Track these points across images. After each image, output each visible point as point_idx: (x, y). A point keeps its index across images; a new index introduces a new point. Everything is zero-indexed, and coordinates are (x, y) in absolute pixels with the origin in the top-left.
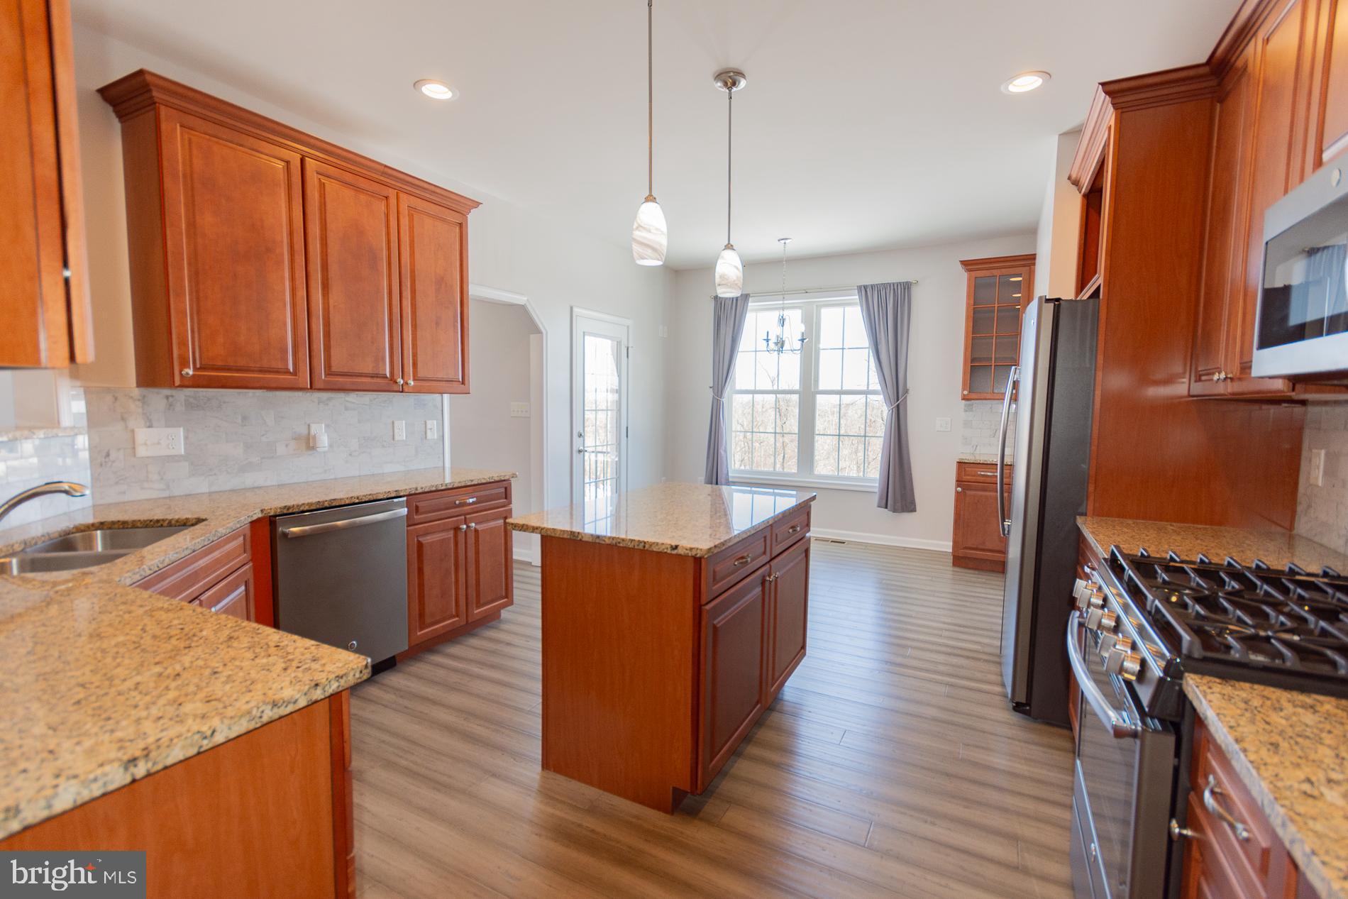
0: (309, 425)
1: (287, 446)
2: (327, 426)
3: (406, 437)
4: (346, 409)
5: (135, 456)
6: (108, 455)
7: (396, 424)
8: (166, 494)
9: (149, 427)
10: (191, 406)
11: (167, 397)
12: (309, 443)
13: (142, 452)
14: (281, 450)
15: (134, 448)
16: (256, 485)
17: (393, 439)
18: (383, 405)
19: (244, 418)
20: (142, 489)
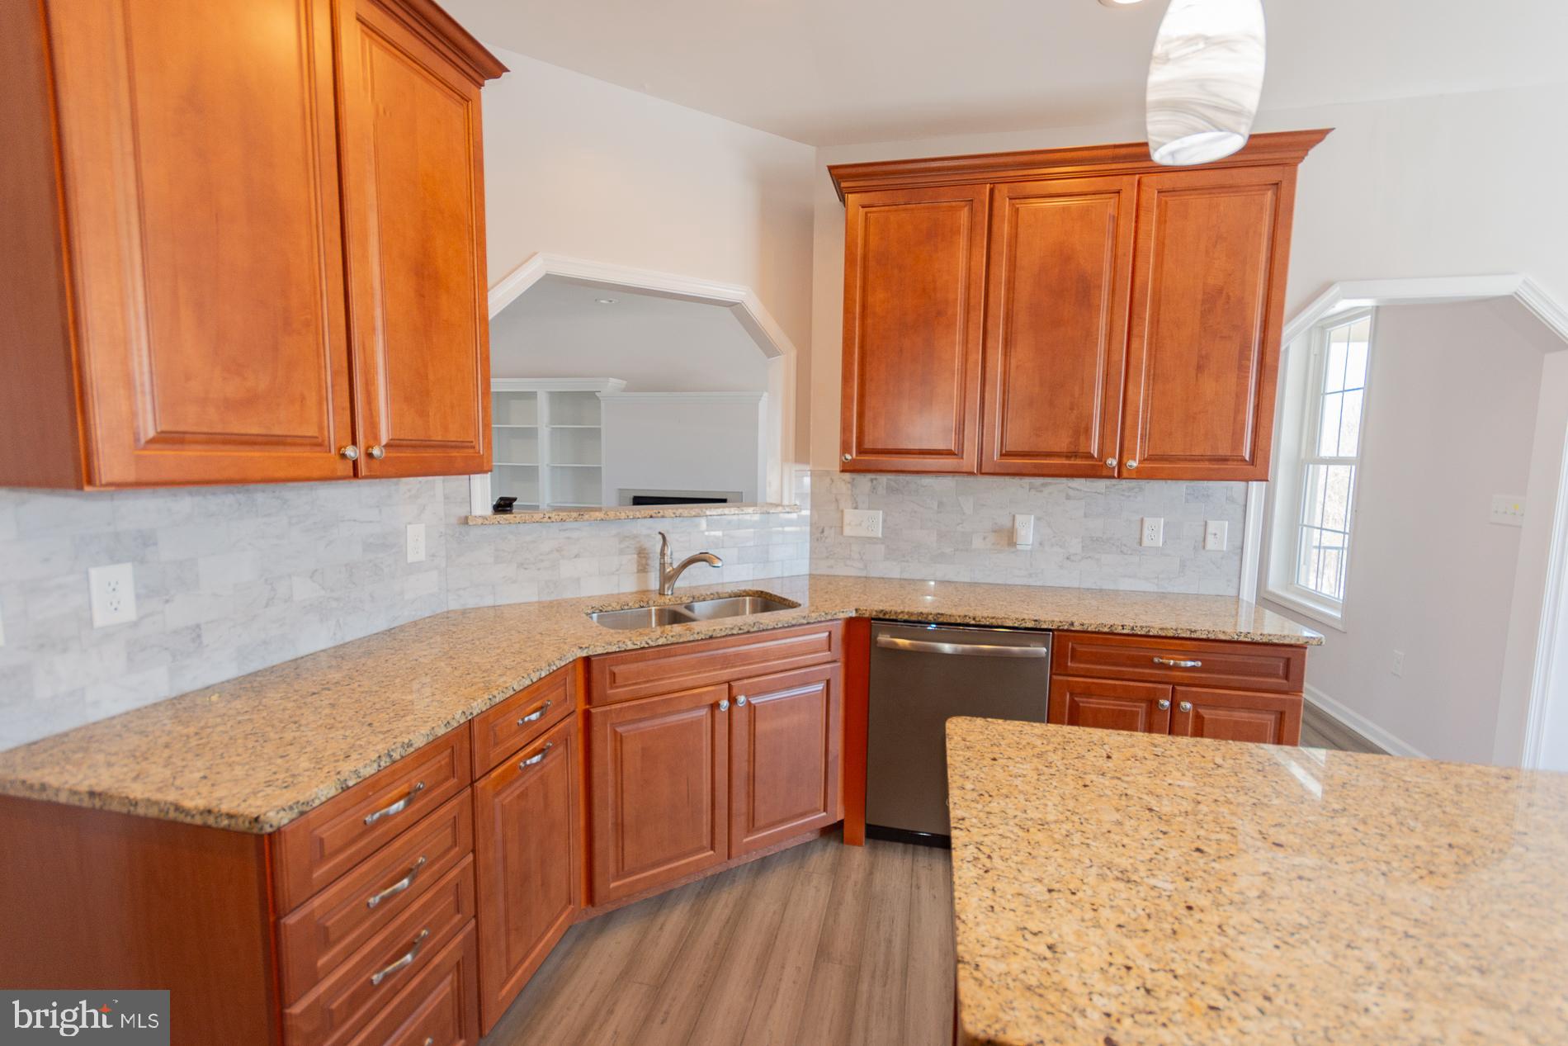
0: (1014, 516)
1: (984, 538)
2: (1038, 519)
3: (1165, 542)
4: (1068, 498)
5: (842, 534)
6: (823, 532)
7: (1148, 522)
8: (863, 574)
9: (856, 508)
10: (891, 490)
11: (872, 480)
12: (1009, 537)
13: (847, 531)
14: (977, 543)
15: (842, 527)
16: (946, 578)
17: (1140, 544)
18: (1127, 494)
19: (941, 504)
20: (846, 566)
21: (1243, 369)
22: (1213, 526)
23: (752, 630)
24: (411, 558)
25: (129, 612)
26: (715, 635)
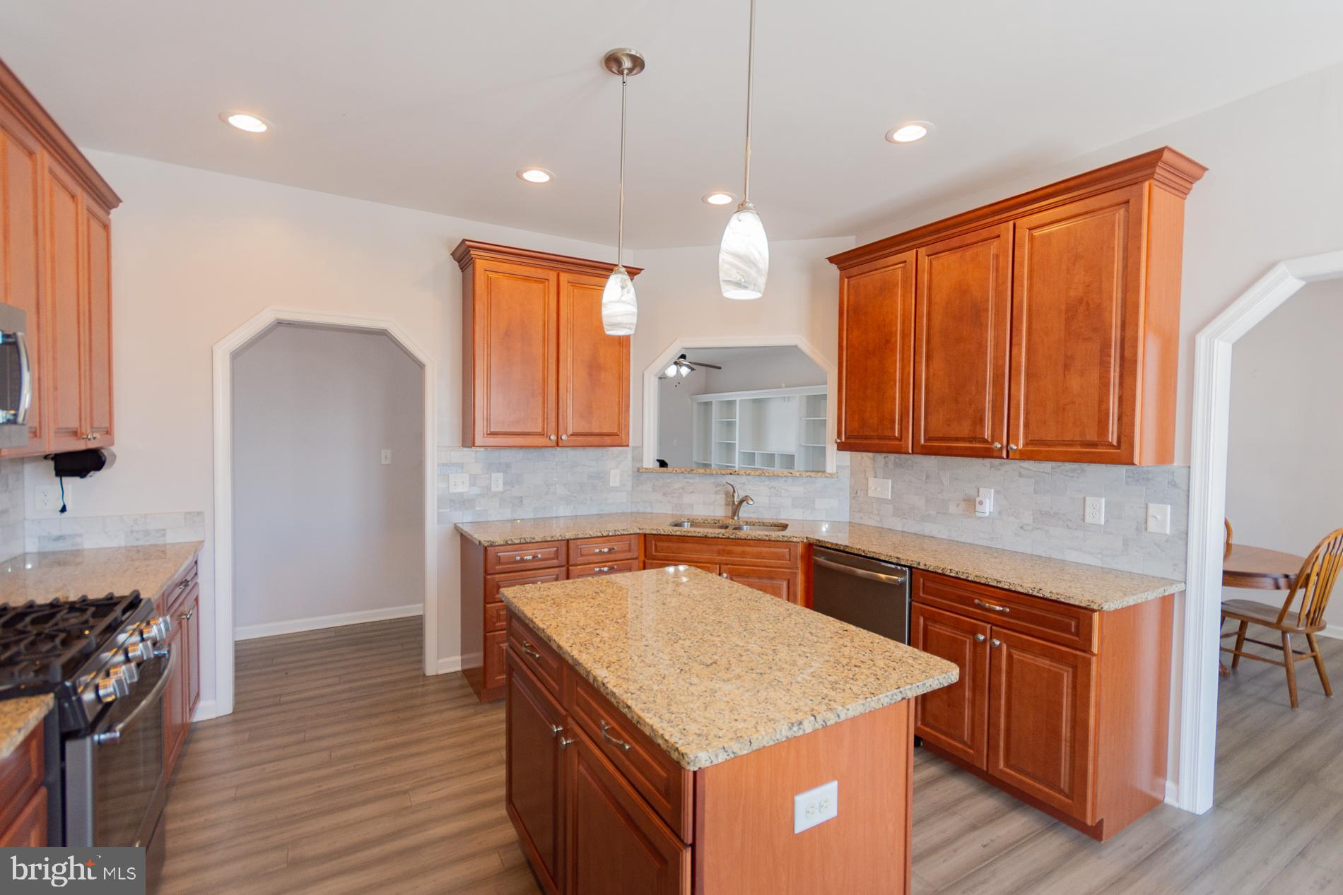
0: (978, 489)
1: (958, 505)
2: (997, 492)
3: (1107, 521)
4: (1021, 476)
5: (867, 495)
6: (857, 493)
7: (1089, 500)
8: (879, 525)
9: (875, 477)
10: (897, 465)
11: (885, 457)
12: (971, 503)
13: (871, 494)
14: (952, 508)
15: (867, 490)
16: (931, 535)
17: (1083, 520)
18: (1070, 474)
19: (927, 477)
20: (870, 518)
21: (1105, 365)
22: (1153, 508)
23: (731, 537)
24: (612, 484)
25: (500, 488)
26: (708, 535)
